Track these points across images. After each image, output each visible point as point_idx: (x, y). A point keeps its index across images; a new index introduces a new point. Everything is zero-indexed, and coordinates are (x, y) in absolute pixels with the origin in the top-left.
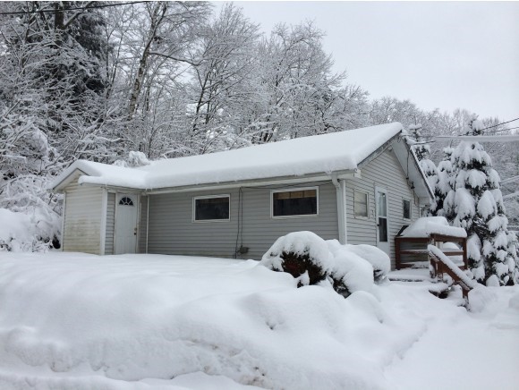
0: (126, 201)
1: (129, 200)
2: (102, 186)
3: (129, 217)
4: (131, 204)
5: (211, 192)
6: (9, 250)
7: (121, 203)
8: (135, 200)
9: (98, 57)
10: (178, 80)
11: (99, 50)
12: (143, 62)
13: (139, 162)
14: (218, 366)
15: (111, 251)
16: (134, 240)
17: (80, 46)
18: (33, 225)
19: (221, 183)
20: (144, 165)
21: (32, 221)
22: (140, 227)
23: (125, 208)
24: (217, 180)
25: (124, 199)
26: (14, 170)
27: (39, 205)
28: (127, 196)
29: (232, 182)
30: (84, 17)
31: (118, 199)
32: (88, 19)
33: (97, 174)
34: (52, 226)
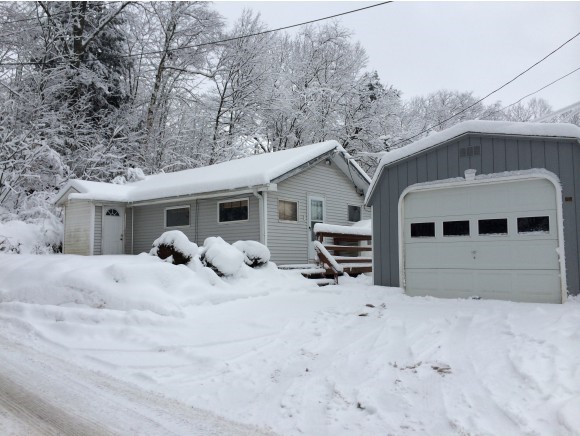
0: (113, 212)
1: (115, 211)
2: (89, 201)
3: (115, 226)
4: (118, 215)
5: (177, 204)
6: (18, 253)
7: (108, 214)
8: (121, 211)
9: (119, 72)
10: (194, 92)
11: (119, 65)
12: (158, 77)
13: (136, 177)
14: (82, 299)
15: (99, 252)
16: (121, 245)
17: (99, 63)
18: (42, 234)
19: (181, 196)
20: (139, 180)
21: (42, 231)
22: (126, 234)
23: (112, 218)
24: (177, 194)
25: (110, 211)
26: (35, 187)
27: (49, 217)
28: (113, 208)
29: (188, 195)
30: (104, 34)
31: (104, 211)
32: (107, 36)
33: (85, 191)
34: (58, 235)
